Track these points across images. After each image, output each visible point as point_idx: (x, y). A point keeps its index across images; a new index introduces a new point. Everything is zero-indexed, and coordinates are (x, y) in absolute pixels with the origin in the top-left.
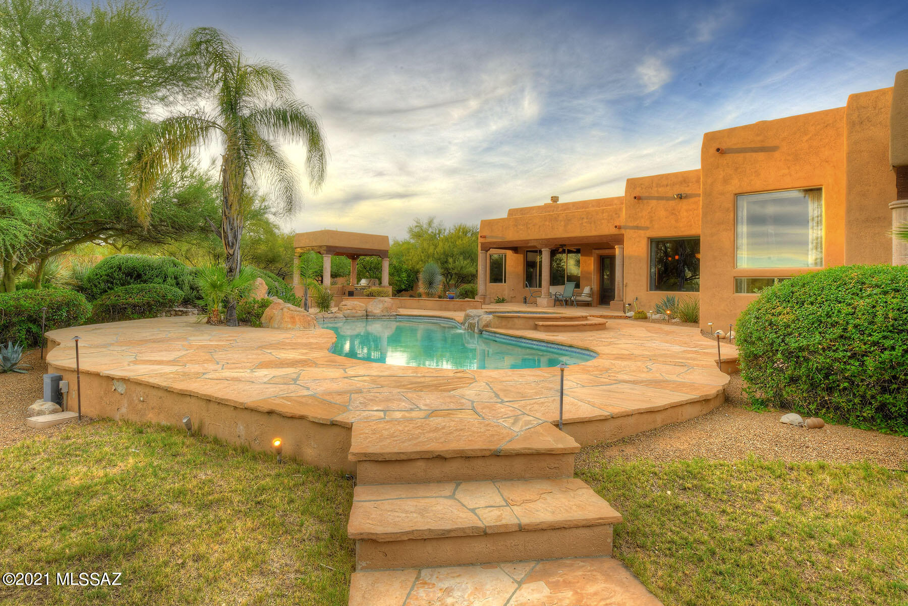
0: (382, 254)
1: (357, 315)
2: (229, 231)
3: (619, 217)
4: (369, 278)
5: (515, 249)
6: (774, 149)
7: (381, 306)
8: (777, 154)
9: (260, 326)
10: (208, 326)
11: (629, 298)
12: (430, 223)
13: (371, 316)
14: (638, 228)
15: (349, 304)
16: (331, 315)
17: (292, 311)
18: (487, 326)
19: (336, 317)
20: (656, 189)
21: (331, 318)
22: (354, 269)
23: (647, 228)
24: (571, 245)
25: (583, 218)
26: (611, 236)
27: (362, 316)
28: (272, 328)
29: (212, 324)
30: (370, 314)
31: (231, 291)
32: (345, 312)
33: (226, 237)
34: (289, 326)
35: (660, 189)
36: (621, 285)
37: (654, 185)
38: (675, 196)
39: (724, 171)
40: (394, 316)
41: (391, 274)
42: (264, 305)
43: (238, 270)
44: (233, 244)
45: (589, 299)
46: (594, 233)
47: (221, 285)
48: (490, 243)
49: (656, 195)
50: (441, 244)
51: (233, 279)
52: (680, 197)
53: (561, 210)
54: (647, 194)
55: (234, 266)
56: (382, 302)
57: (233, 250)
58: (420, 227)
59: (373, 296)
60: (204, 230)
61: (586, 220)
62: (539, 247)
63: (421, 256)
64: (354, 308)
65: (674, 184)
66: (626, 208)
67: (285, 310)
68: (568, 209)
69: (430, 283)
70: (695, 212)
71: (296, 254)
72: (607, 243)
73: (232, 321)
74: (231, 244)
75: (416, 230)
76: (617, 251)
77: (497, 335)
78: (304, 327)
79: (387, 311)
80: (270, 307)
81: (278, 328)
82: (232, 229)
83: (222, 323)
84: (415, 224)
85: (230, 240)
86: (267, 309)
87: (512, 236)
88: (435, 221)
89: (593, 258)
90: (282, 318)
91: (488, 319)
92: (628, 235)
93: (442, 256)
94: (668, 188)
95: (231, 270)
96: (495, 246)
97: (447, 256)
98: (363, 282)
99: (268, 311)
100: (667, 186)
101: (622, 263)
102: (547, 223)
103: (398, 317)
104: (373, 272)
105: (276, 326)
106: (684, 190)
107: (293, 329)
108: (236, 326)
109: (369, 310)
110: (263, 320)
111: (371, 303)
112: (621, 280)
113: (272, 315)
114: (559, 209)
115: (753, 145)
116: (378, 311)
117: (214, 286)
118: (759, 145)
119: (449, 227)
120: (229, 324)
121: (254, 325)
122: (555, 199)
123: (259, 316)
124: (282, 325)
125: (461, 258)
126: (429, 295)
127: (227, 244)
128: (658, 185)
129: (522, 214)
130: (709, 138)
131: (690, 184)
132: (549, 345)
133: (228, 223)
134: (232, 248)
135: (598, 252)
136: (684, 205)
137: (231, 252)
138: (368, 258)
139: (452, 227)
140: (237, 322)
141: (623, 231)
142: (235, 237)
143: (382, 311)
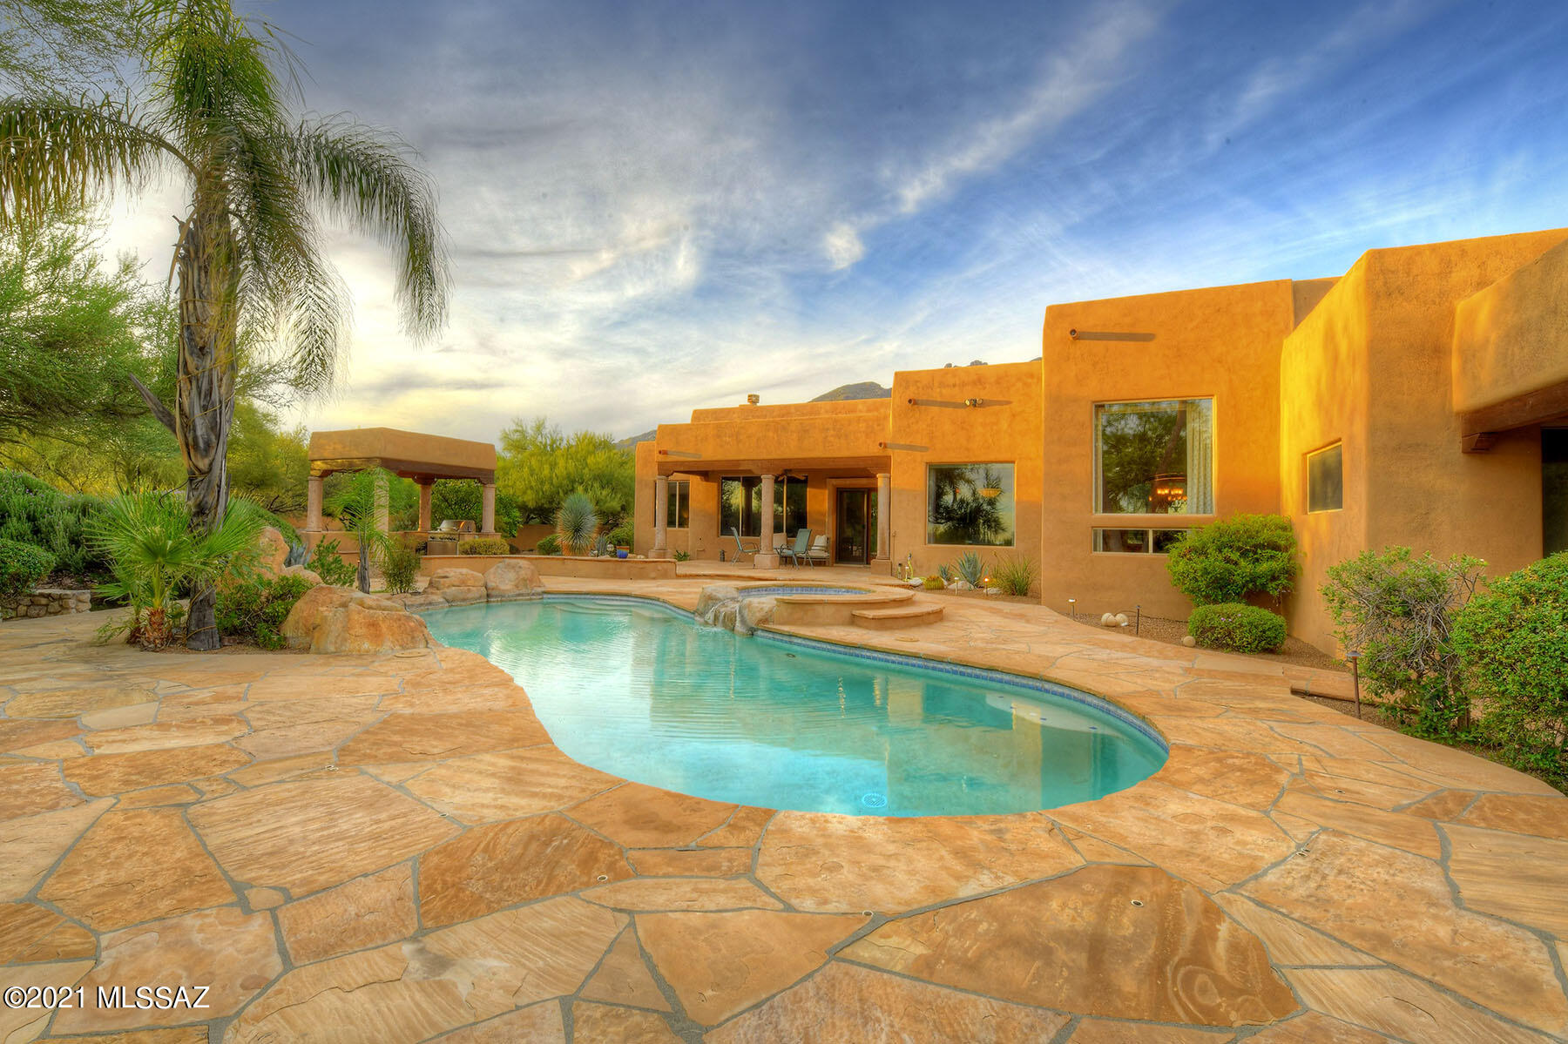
0: (484, 476)
1: (470, 596)
2: (197, 412)
3: (883, 429)
4: (455, 518)
5: (705, 475)
6: (1148, 337)
7: (512, 575)
8: (1152, 345)
9: (282, 646)
10: (133, 654)
11: (899, 554)
12: (539, 428)
13: (496, 596)
14: (910, 448)
15: (452, 574)
16: (419, 599)
17: (370, 608)
18: (765, 620)
19: (430, 604)
20: (938, 390)
21: (421, 605)
22: (425, 503)
23: (924, 449)
24: (800, 471)
25: (828, 429)
26: (871, 458)
27: (480, 597)
28: (318, 652)
29: (144, 649)
30: (493, 593)
31: (204, 564)
32: (446, 590)
33: (188, 426)
34: (366, 645)
35: (944, 391)
36: (887, 535)
37: (936, 384)
38: (968, 403)
39: (1076, 364)
40: (539, 594)
41: (497, 513)
42: (289, 592)
43: (220, 509)
44: (208, 445)
45: (825, 555)
46: (845, 453)
47: (175, 550)
48: (676, 463)
49: (939, 399)
50: (561, 462)
51: (210, 532)
52: (974, 404)
53: (779, 416)
54: (925, 398)
55: (211, 500)
56: (513, 567)
57: (207, 461)
58: (523, 432)
59: (475, 553)
60: (110, 412)
61: (832, 432)
62: (757, 472)
63: (530, 482)
64: (463, 583)
65: (964, 384)
66: (894, 416)
67: (353, 606)
68: (789, 414)
69: (577, 530)
70: (995, 428)
71: (312, 473)
72: (865, 469)
73: (203, 637)
74: (201, 445)
75: (516, 436)
76: (881, 481)
77: (796, 640)
78: (403, 648)
79: (526, 586)
80: (306, 598)
81: (337, 654)
82: (205, 408)
83: (175, 640)
84: (514, 427)
85: (199, 433)
86: (299, 604)
87: (711, 453)
88: (547, 424)
89: (827, 492)
90: (346, 629)
91: (767, 607)
92: (896, 457)
93: (565, 482)
94: (957, 388)
95: (201, 510)
96: (682, 469)
97: (573, 482)
98: (445, 526)
99: (300, 609)
100: (954, 386)
101: (887, 501)
102: (771, 434)
103: (545, 596)
104: (464, 509)
105: (332, 648)
106: (982, 394)
107: (376, 653)
108: (214, 647)
109: (491, 584)
110: (288, 629)
111: (492, 570)
112: (886, 527)
113: (318, 621)
114: (775, 414)
115: (1117, 330)
116: (508, 587)
117: (153, 551)
118: (1126, 330)
119: (569, 434)
120: (194, 644)
121: (264, 645)
122: (753, 399)
123: (275, 621)
124: (348, 646)
125: (596, 485)
126: (574, 550)
127: (191, 446)
128: (942, 385)
129: (716, 419)
130: (1056, 315)
131: (988, 386)
132: (931, 664)
133: (194, 390)
134: (206, 456)
135: (835, 482)
136: (978, 416)
137: (203, 464)
138: (451, 483)
139: (572, 435)
140: (216, 638)
141: (889, 452)
142: (215, 428)
143: (517, 586)
